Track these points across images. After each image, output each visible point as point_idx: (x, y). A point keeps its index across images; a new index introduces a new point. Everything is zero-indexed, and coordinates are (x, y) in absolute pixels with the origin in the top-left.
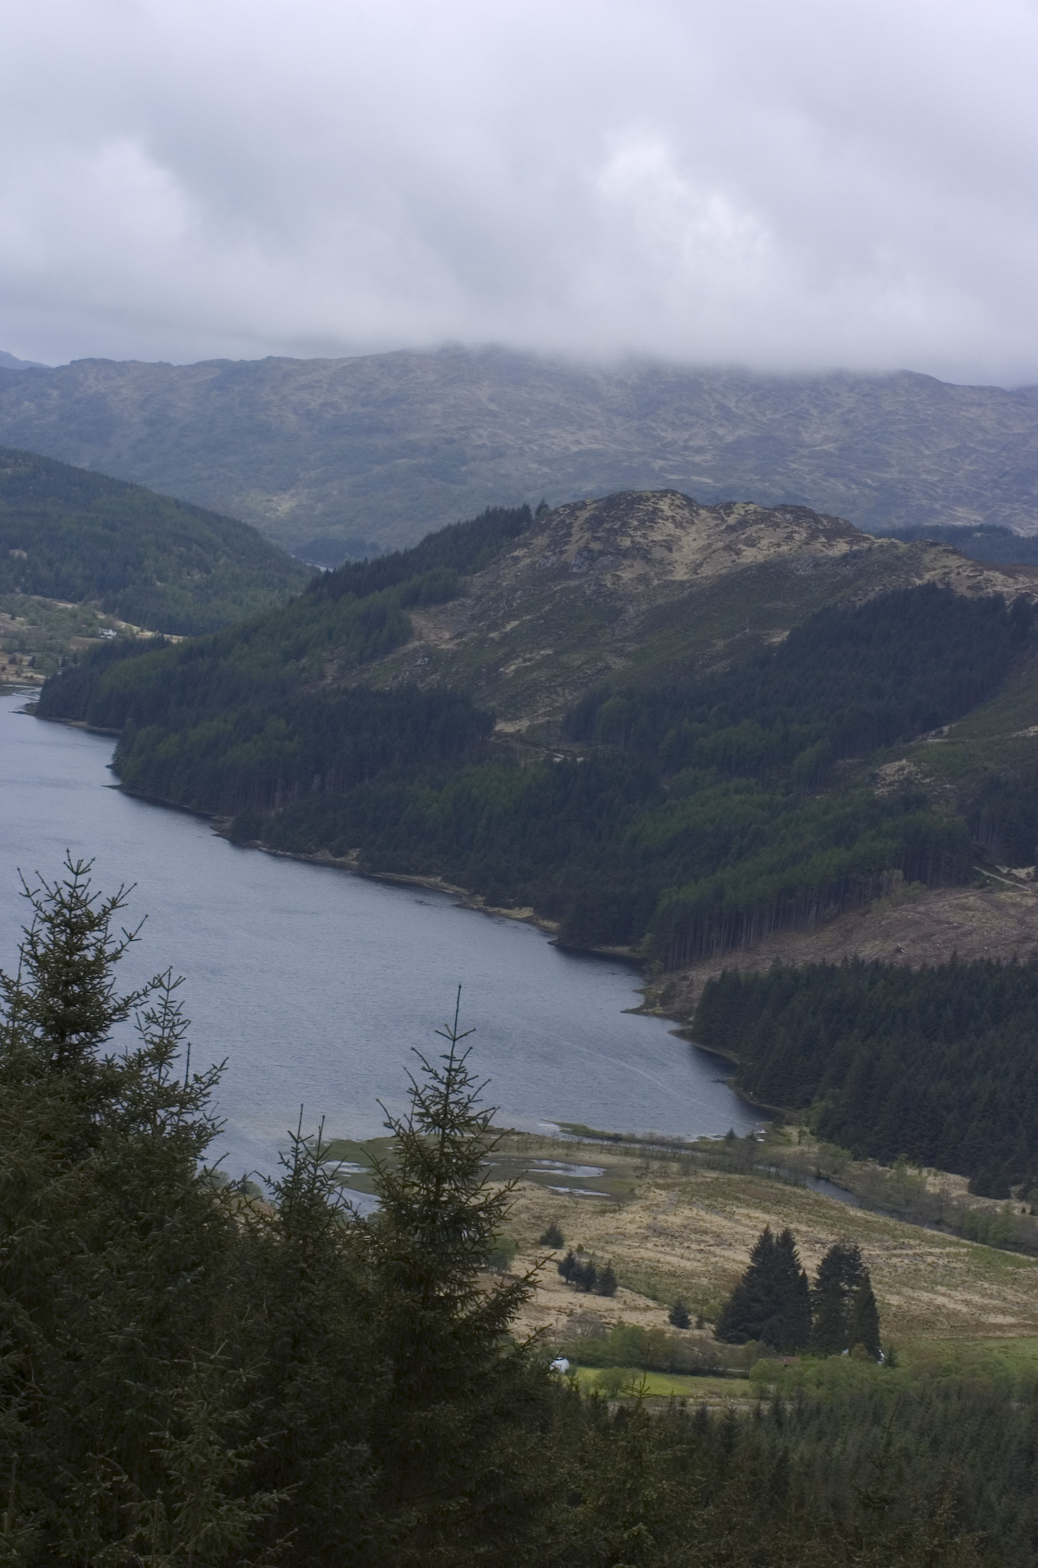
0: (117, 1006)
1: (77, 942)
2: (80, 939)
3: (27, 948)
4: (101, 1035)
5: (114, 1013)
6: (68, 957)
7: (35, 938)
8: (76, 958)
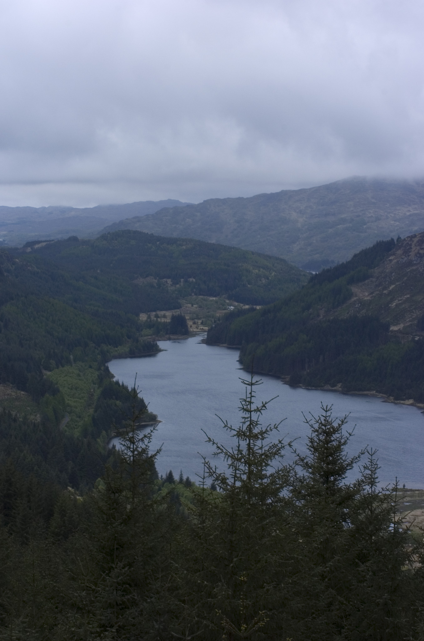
0: (348, 463)
1: (329, 439)
2: (330, 438)
3: (310, 444)
4: (343, 476)
5: (347, 466)
6: (326, 445)
7: (312, 440)
8: (329, 445)
